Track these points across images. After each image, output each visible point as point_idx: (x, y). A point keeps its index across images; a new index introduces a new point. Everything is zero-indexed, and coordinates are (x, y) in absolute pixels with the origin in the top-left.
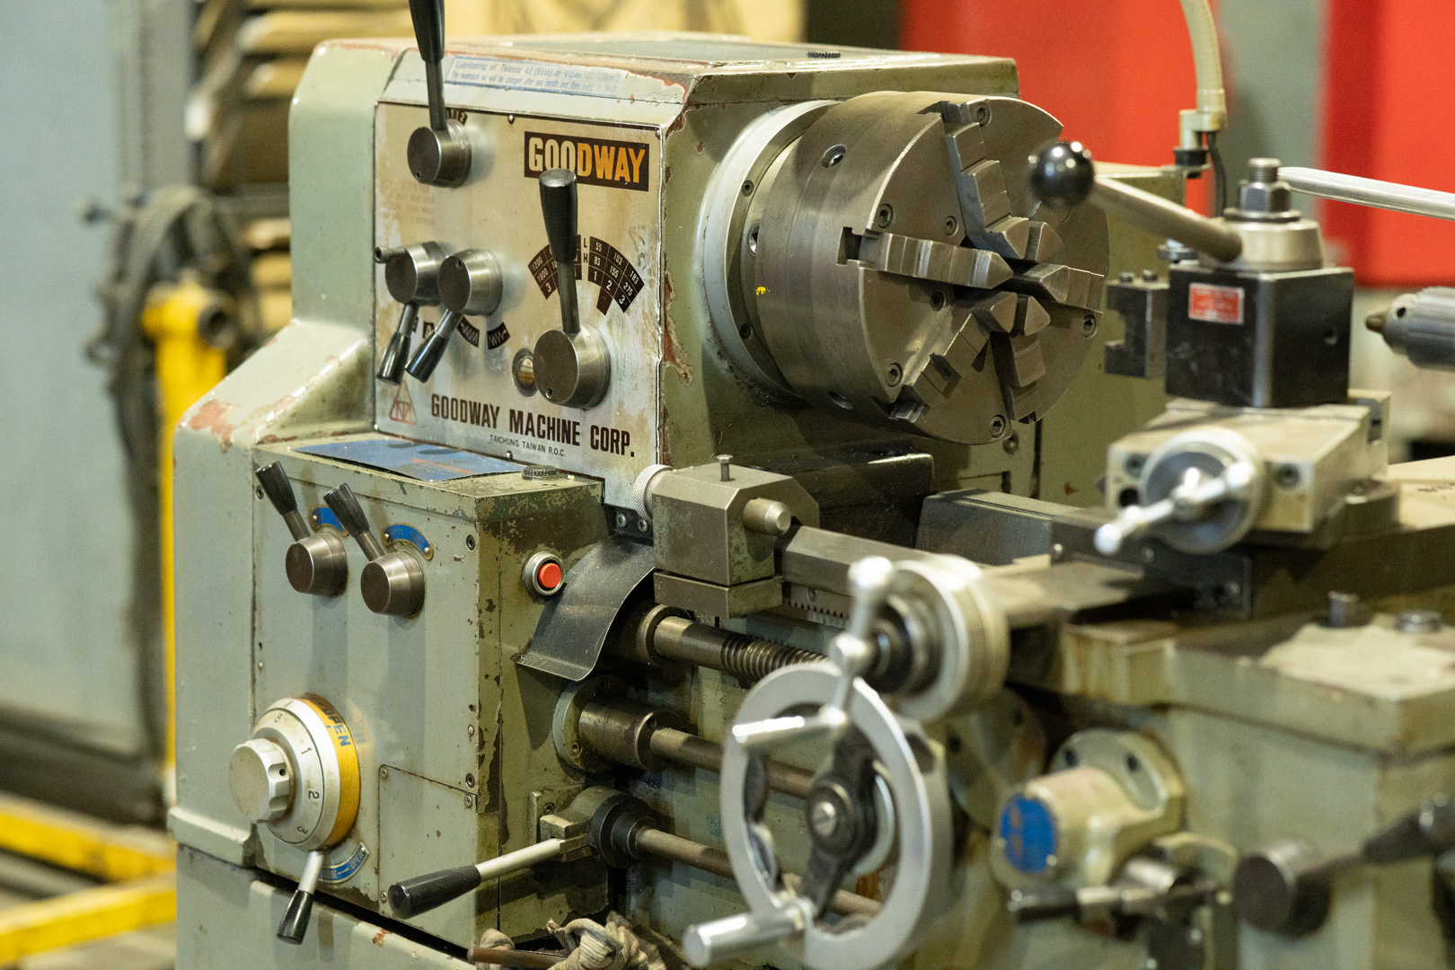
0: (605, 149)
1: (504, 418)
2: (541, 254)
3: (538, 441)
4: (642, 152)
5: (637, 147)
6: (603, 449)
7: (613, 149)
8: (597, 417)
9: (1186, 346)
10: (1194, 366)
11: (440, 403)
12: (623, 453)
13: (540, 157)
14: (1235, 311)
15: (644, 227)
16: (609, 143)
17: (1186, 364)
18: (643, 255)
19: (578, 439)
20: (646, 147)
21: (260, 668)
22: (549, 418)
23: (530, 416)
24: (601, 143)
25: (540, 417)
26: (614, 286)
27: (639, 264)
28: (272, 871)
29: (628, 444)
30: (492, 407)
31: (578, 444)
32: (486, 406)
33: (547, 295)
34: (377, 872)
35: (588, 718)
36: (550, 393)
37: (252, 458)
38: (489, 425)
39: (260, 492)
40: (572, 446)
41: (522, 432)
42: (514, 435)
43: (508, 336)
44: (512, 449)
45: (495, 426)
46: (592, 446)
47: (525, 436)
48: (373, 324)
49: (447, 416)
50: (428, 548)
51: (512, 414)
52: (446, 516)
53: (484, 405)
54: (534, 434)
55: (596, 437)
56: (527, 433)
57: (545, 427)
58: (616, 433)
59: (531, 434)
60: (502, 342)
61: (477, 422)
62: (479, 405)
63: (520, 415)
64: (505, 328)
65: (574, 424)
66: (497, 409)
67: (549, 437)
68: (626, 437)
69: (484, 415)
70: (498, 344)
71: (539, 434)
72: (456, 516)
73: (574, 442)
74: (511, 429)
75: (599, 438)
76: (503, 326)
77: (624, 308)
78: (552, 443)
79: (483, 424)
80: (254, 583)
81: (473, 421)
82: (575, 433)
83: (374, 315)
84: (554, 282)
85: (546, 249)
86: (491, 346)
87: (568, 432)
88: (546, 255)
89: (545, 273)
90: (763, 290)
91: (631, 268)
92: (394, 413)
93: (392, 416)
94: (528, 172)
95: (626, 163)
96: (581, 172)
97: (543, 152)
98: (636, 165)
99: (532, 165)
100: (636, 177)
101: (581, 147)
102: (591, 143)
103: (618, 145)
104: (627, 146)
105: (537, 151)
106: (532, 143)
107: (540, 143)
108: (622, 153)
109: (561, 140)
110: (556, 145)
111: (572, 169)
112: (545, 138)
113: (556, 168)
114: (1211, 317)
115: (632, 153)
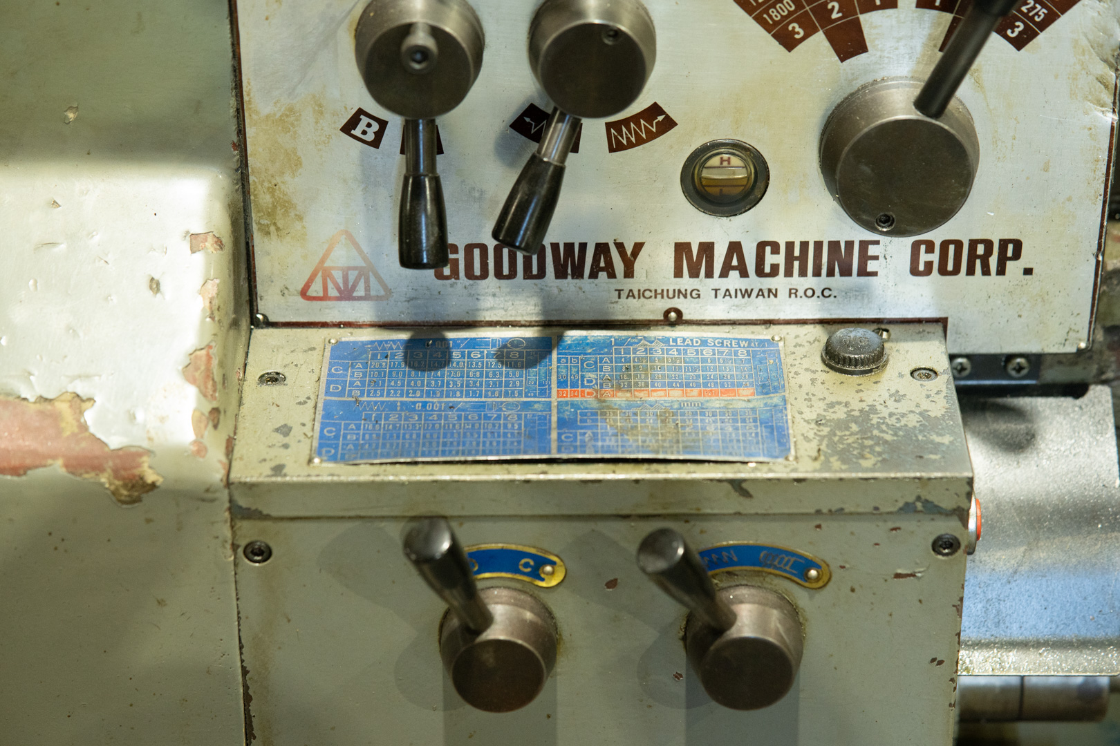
1: (657, 258)
3: (754, 282)
6: (943, 271)
11: (461, 256)
12: (1001, 271)
19: (871, 266)
22: (790, 245)
23: (735, 248)
25: (761, 246)
29: (1017, 255)
30: (620, 246)
31: (875, 274)
32: (602, 249)
33: (789, 42)
37: (231, 501)
38: (612, 275)
39: (260, 552)
40: (854, 279)
41: (709, 274)
42: (686, 282)
43: (669, 124)
44: (679, 303)
45: (629, 273)
46: (914, 271)
47: (716, 281)
48: (241, 145)
49: (484, 275)
50: (813, 573)
51: (682, 249)
52: (876, 513)
53: (598, 245)
54: (744, 274)
55: (924, 257)
56: (724, 274)
57: (780, 259)
58: (988, 244)
59: (734, 274)
60: (652, 136)
61: (578, 273)
62: (583, 246)
63: (707, 249)
64: (661, 111)
65: (864, 245)
66: (638, 247)
67: (789, 273)
68: (1012, 249)
69: (596, 260)
70: (640, 141)
71: (760, 272)
72: (908, 509)
73: (863, 272)
74: (678, 273)
75: (935, 257)
76: (655, 109)
77: (1019, 43)
78: (796, 281)
79: (593, 275)
80: (248, 698)
81: (560, 273)
82: (865, 258)
83: (241, 132)
84: (814, 18)
86: (617, 146)
87: (845, 260)
89: (786, 7)
92: (316, 290)
93: (311, 293)
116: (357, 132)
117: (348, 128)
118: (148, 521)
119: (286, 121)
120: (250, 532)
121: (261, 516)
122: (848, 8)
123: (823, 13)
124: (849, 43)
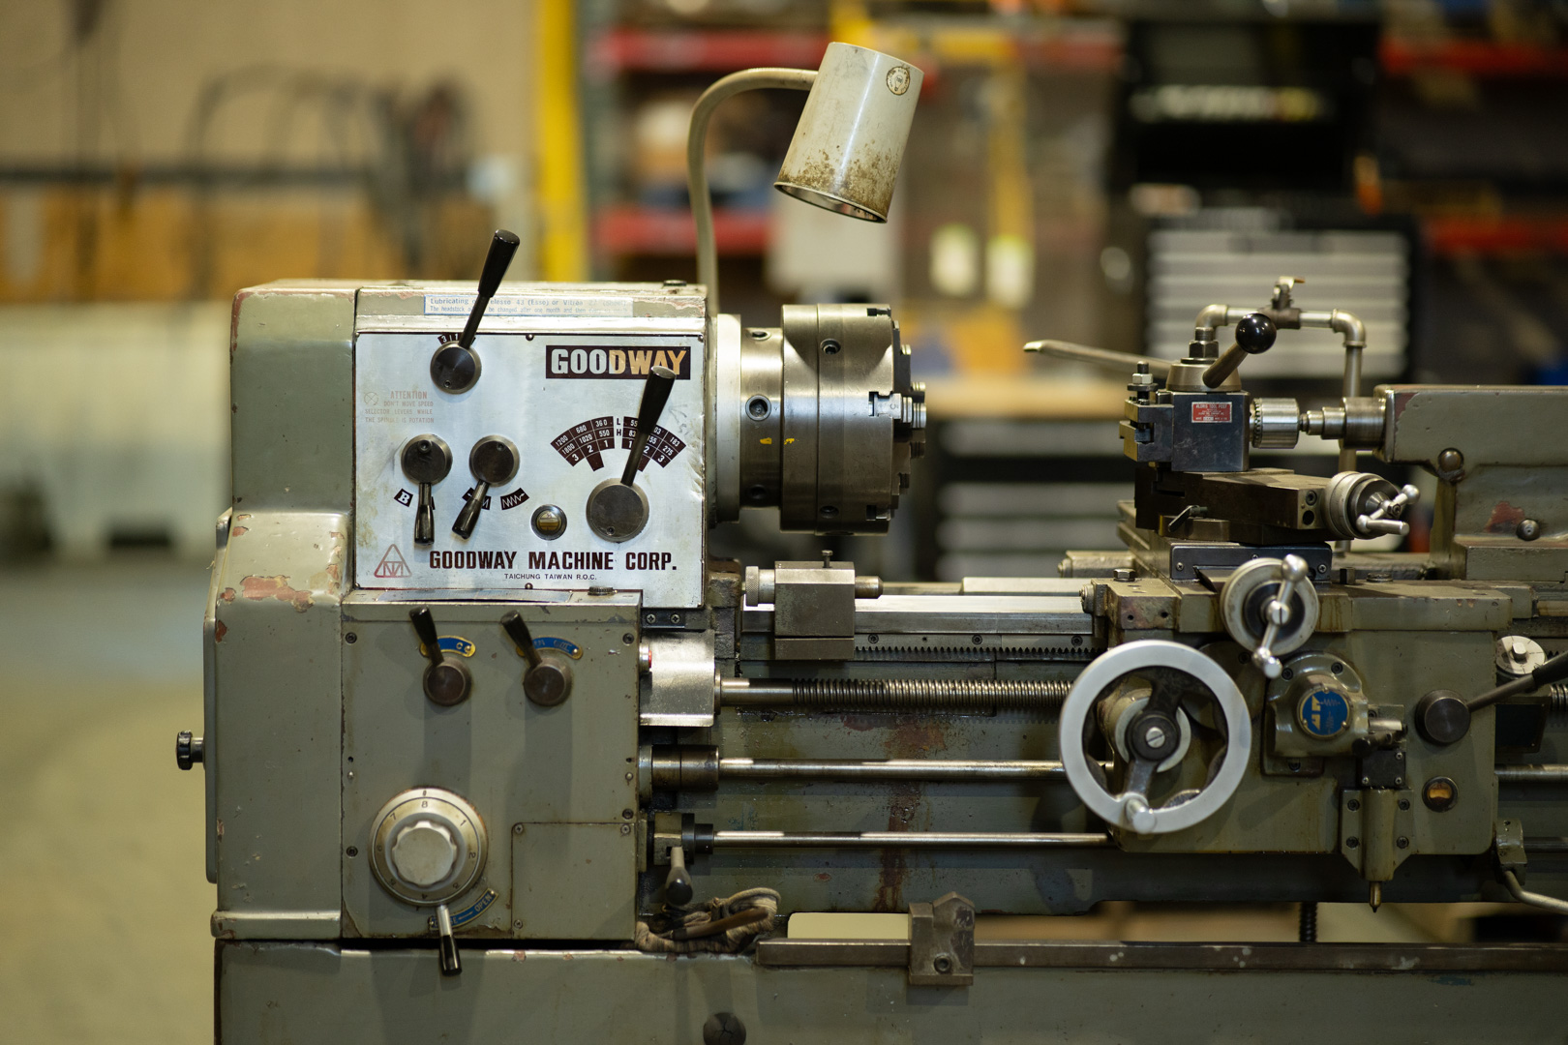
0: (640, 353)
1: (522, 560)
2: (567, 433)
3: (562, 571)
4: (683, 353)
5: (677, 350)
6: (640, 568)
7: (650, 353)
8: (638, 545)
9: (1188, 440)
11: (441, 557)
12: (663, 568)
13: (564, 364)
14: (1227, 415)
15: (686, 406)
16: (645, 349)
18: (684, 425)
19: (610, 564)
20: (688, 349)
22: (576, 554)
23: (554, 555)
24: (636, 349)
25: (565, 554)
26: (653, 450)
27: (681, 431)
28: (365, 936)
29: (669, 561)
30: (506, 553)
31: (612, 568)
33: (573, 462)
34: (510, 906)
37: (342, 612)
38: (503, 567)
39: (351, 638)
40: (603, 571)
41: (544, 568)
42: (534, 571)
43: (526, 498)
44: (531, 581)
45: (510, 566)
46: (628, 567)
47: (547, 571)
48: (354, 505)
49: (450, 567)
50: (575, 651)
51: (532, 555)
52: (600, 623)
53: (498, 553)
54: (558, 567)
55: (632, 561)
56: (550, 567)
57: (572, 560)
58: (657, 555)
59: (554, 567)
60: (519, 503)
61: (489, 566)
62: (491, 553)
63: (542, 554)
64: (523, 492)
65: (607, 554)
66: (514, 554)
67: (576, 567)
68: (667, 558)
69: (497, 560)
70: (514, 505)
71: (565, 567)
72: (612, 621)
73: (607, 567)
74: (531, 567)
75: (636, 561)
76: (520, 491)
77: (663, 464)
78: (580, 571)
79: (496, 567)
80: (343, 711)
81: (482, 566)
82: (607, 561)
83: (354, 499)
84: (582, 452)
85: (573, 429)
86: (505, 507)
87: (599, 561)
88: (572, 434)
89: (571, 447)
90: (791, 440)
91: (671, 435)
92: (381, 572)
93: (378, 574)
94: (550, 375)
95: (665, 362)
96: (612, 371)
97: (568, 359)
98: (677, 362)
99: (555, 370)
100: (676, 371)
101: (612, 353)
102: (625, 349)
103: (655, 349)
104: (666, 349)
105: (561, 359)
106: (555, 353)
107: (564, 353)
108: (660, 355)
109: (589, 349)
110: (583, 353)
111: (602, 370)
112: (570, 349)
113: (583, 370)
114: (1208, 419)
115: (671, 353)
116: (401, 499)
117: (397, 497)
118: (308, 621)
119: (371, 494)
120: (349, 627)
121: (354, 620)
122: (595, 448)
123: (586, 450)
124: (596, 463)
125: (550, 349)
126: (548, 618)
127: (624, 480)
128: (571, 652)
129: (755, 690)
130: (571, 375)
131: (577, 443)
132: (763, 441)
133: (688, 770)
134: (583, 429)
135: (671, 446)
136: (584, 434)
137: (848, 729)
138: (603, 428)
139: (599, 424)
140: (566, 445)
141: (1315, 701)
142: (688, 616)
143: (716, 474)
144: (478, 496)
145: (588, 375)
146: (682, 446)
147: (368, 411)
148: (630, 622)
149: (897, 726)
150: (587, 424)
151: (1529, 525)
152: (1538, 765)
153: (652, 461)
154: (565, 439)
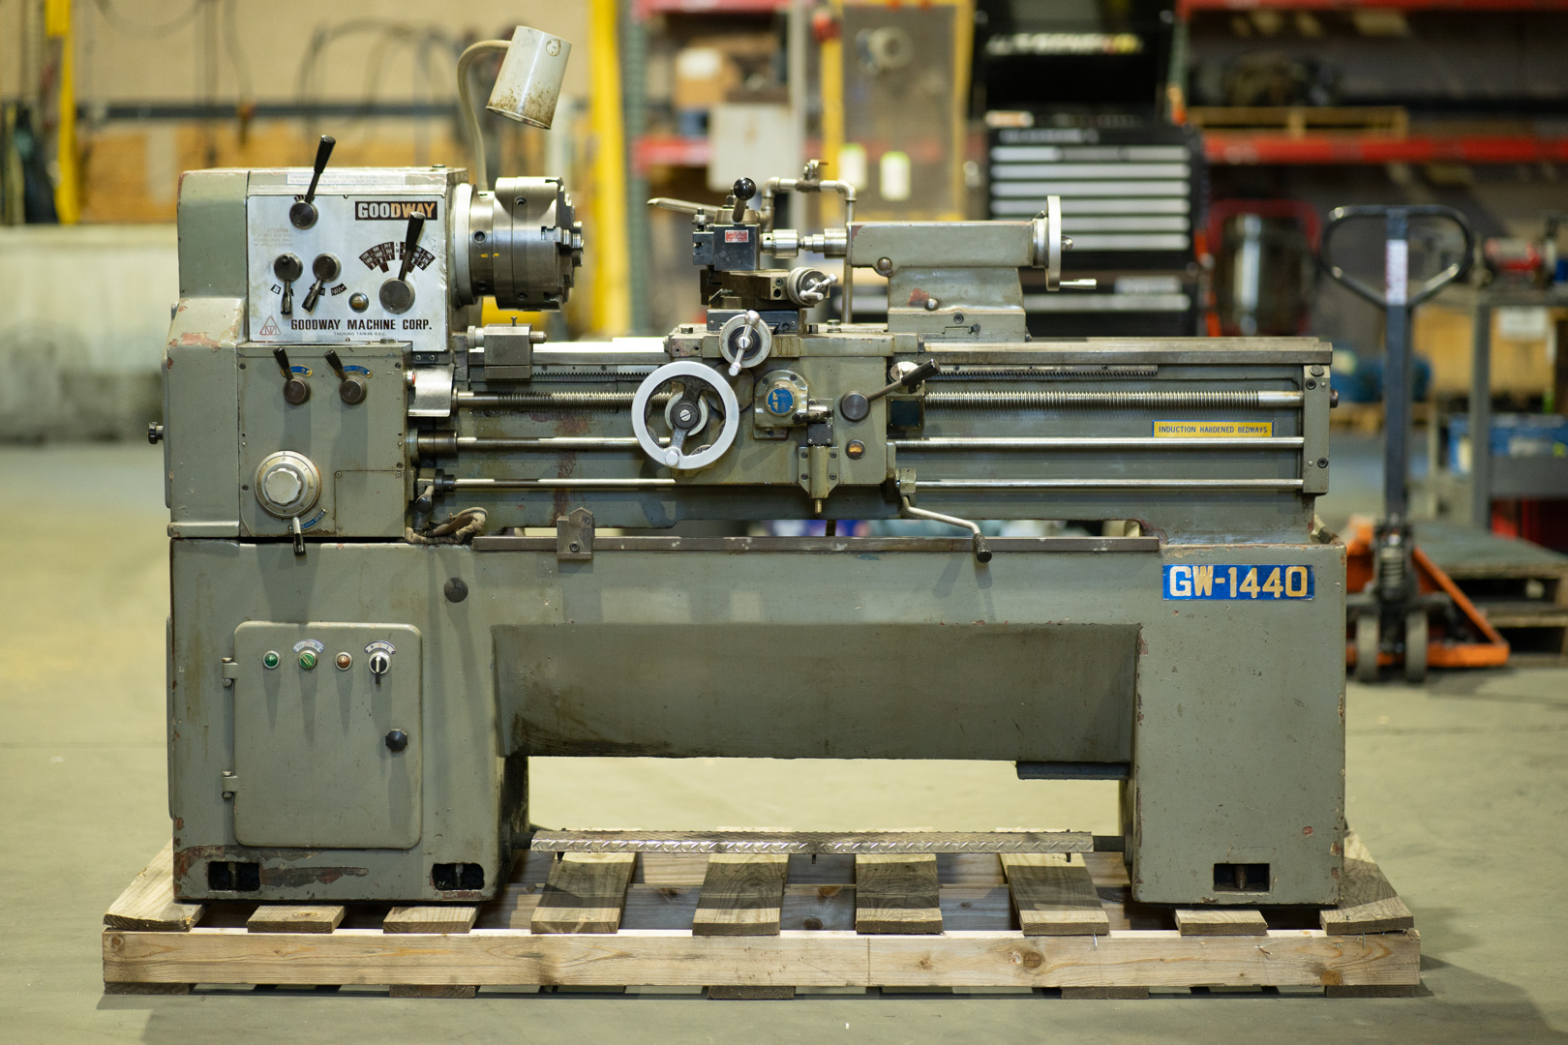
0: (409, 205)
1: (344, 325)
2: (368, 252)
3: (367, 331)
5: (429, 203)
6: (411, 328)
7: (414, 205)
8: (409, 315)
9: (724, 252)
10: (728, 259)
11: (297, 323)
12: (424, 328)
13: (366, 212)
14: (746, 238)
15: (434, 235)
16: (411, 203)
17: (724, 259)
18: (434, 246)
19: (394, 326)
20: (436, 203)
21: (244, 446)
22: (374, 321)
23: (362, 321)
24: (406, 203)
25: (368, 321)
26: (416, 261)
27: (432, 250)
28: (253, 536)
29: (427, 324)
30: (335, 320)
31: (394, 329)
32: (331, 321)
33: (372, 268)
34: (334, 518)
35: (422, 440)
36: (392, 306)
37: (239, 352)
38: (333, 329)
39: (243, 367)
40: (390, 330)
41: (356, 329)
42: (351, 331)
43: (345, 289)
44: (349, 336)
45: (337, 328)
46: (404, 328)
47: (358, 330)
48: (248, 294)
49: (303, 328)
50: (368, 372)
51: (349, 321)
52: (382, 357)
54: (364, 328)
55: (406, 324)
56: (359, 328)
57: (372, 325)
58: (421, 321)
59: (362, 328)
60: (341, 292)
61: (325, 328)
62: (326, 320)
63: (355, 321)
65: (392, 321)
66: (339, 321)
67: (375, 328)
68: (426, 322)
69: (329, 325)
70: (339, 293)
71: (368, 328)
72: (389, 356)
73: (392, 328)
74: (349, 328)
75: (408, 324)
76: (342, 285)
77: (423, 269)
78: (376, 330)
79: (329, 328)
80: (239, 408)
81: (321, 328)
82: (392, 324)
83: (248, 290)
84: (377, 262)
85: (371, 249)
86: (333, 294)
87: (387, 325)
88: (371, 252)
89: (371, 259)
90: (497, 255)
91: (427, 252)
92: (264, 332)
93: (262, 332)
94: (357, 218)
95: (423, 210)
96: (393, 216)
97: (368, 209)
98: (429, 210)
99: (360, 215)
100: (429, 215)
101: (393, 205)
102: (400, 203)
103: (417, 203)
104: (423, 203)
105: (364, 209)
106: (360, 206)
107: (366, 206)
108: (420, 206)
109: (379, 203)
110: (376, 206)
111: (387, 215)
112: (369, 203)
113: (376, 215)
114: (735, 240)
115: (426, 205)
116: (274, 290)
117: (272, 289)
118: (216, 356)
119: (257, 288)
120: (241, 360)
121: (244, 357)
122: (384, 260)
123: (379, 261)
124: (385, 268)
125: (357, 203)
126: (353, 354)
127: (399, 278)
128: (366, 373)
129: (477, 398)
130: (369, 218)
131: (374, 257)
132: (483, 256)
133: (438, 444)
134: (377, 249)
135: (428, 258)
136: (378, 252)
137: (533, 422)
138: (389, 248)
139: (386, 246)
140: (367, 258)
141: (775, 394)
142: (440, 356)
143: (456, 273)
144: (317, 287)
145: (379, 218)
146: (433, 258)
147: (255, 240)
148: (399, 357)
149: (562, 420)
150: (379, 246)
151: (932, 302)
152: (927, 439)
153: (416, 267)
154: (367, 255)
